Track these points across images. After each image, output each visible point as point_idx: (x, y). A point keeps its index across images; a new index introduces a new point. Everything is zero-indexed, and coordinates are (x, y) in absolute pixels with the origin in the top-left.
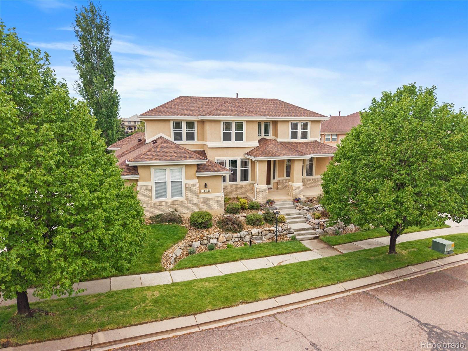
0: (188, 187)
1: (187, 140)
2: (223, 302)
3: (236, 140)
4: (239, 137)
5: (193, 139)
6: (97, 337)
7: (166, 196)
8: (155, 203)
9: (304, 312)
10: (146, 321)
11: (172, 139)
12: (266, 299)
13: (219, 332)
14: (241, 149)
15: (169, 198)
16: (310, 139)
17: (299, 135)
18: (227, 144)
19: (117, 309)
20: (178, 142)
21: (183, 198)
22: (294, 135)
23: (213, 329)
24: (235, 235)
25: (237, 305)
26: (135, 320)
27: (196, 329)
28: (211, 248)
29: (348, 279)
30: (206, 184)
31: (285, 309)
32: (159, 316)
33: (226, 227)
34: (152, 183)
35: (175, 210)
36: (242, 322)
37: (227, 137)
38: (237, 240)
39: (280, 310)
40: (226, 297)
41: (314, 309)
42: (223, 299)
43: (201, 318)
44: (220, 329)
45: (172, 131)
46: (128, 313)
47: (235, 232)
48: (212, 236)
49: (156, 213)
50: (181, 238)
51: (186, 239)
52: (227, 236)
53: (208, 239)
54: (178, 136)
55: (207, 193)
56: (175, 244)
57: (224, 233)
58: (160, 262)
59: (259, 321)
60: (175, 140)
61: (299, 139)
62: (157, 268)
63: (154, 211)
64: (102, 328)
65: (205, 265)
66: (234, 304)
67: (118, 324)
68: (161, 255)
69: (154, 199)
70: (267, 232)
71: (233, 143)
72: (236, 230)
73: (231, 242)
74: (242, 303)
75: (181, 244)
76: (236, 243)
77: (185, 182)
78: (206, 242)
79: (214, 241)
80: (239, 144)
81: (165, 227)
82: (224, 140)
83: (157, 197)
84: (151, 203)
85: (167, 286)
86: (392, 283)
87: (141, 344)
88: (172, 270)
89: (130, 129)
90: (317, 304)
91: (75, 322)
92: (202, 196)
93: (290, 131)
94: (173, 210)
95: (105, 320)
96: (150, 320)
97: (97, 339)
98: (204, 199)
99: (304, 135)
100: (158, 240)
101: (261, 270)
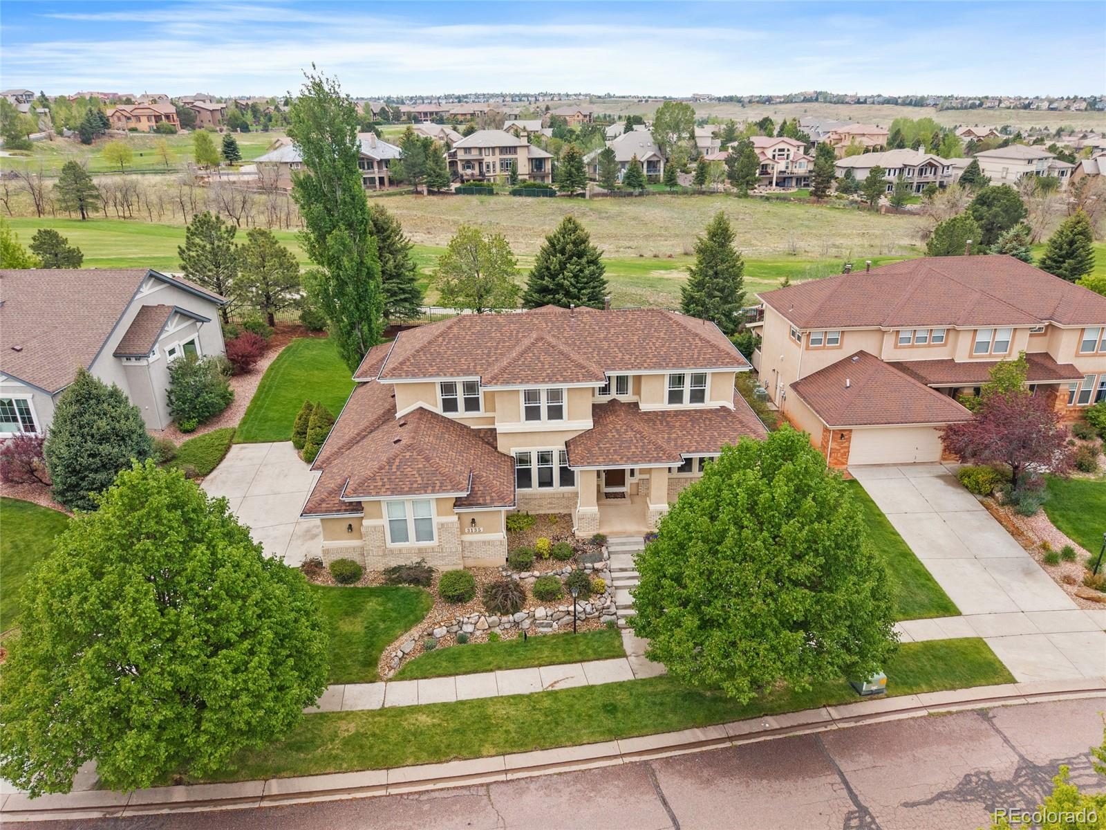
0: (442, 526)
1: (466, 410)
2: (430, 754)
3: (550, 418)
4: (555, 413)
5: (478, 409)
6: (270, 785)
7: (407, 540)
8: (391, 551)
9: (532, 786)
10: (327, 771)
11: (439, 410)
12: (491, 756)
13: (407, 802)
14: (560, 434)
15: (412, 543)
16: (710, 403)
17: (687, 396)
18: (533, 425)
19: (300, 749)
20: (450, 415)
21: (434, 543)
22: (675, 397)
23: (401, 795)
24: (505, 619)
25: (448, 761)
26: (315, 768)
27: (382, 792)
28: (462, 640)
29: (636, 734)
30: (473, 520)
31: (510, 776)
32: (345, 766)
33: (493, 604)
34: (384, 522)
35: (423, 560)
36: (442, 789)
37: (532, 413)
38: (507, 626)
39: (502, 777)
40: (438, 747)
41: (548, 785)
42: (432, 749)
43: (396, 775)
44: (411, 797)
45: (439, 397)
46: (310, 756)
47: (506, 613)
48: (466, 620)
49: (393, 564)
50: (418, 620)
51: (424, 625)
52: (490, 620)
53: (461, 624)
54: (450, 405)
55: (476, 532)
56: (406, 631)
57: (487, 614)
58: (376, 665)
59: (465, 792)
60: (445, 410)
61: (687, 405)
62: (370, 676)
63: (389, 561)
64: (277, 773)
65: (439, 676)
66: (444, 759)
67: (295, 771)
68: (381, 652)
69: (390, 545)
70: (562, 614)
71: (544, 423)
72: (507, 611)
73: (497, 630)
74: (456, 758)
75: (415, 632)
76: (505, 632)
77: (437, 520)
78: (455, 628)
79: (468, 628)
80: (555, 424)
81: (401, 593)
82: (527, 419)
83: (393, 541)
84: (384, 551)
85: (372, 713)
86: (704, 749)
87: (313, 803)
88: (390, 680)
89: (469, 167)
90: (560, 774)
91: (249, 763)
92: (468, 538)
93: (667, 389)
94: (419, 560)
95: (282, 762)
96: (332, 771)
97: (270, 789)
98: (471, 543)
99: (698, 396)
100: (384, 621)
101: (514, 697)
